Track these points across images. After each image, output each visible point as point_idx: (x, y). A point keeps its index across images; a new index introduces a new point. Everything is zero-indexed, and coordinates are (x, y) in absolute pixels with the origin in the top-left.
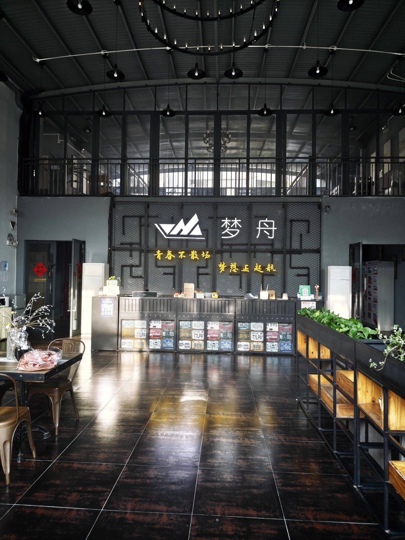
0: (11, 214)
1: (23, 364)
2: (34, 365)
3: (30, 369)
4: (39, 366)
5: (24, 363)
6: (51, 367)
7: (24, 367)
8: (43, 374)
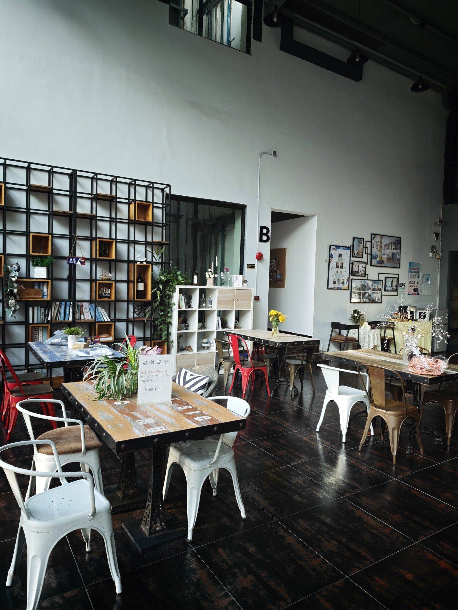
0: (436, 225)
1: (411, 366)
2: (421, 369)
3: (417, 372)
4: (426, 370)
5: (413, 365)
6: (437, 374)
7: (412, 368)
8: (428, 378)
